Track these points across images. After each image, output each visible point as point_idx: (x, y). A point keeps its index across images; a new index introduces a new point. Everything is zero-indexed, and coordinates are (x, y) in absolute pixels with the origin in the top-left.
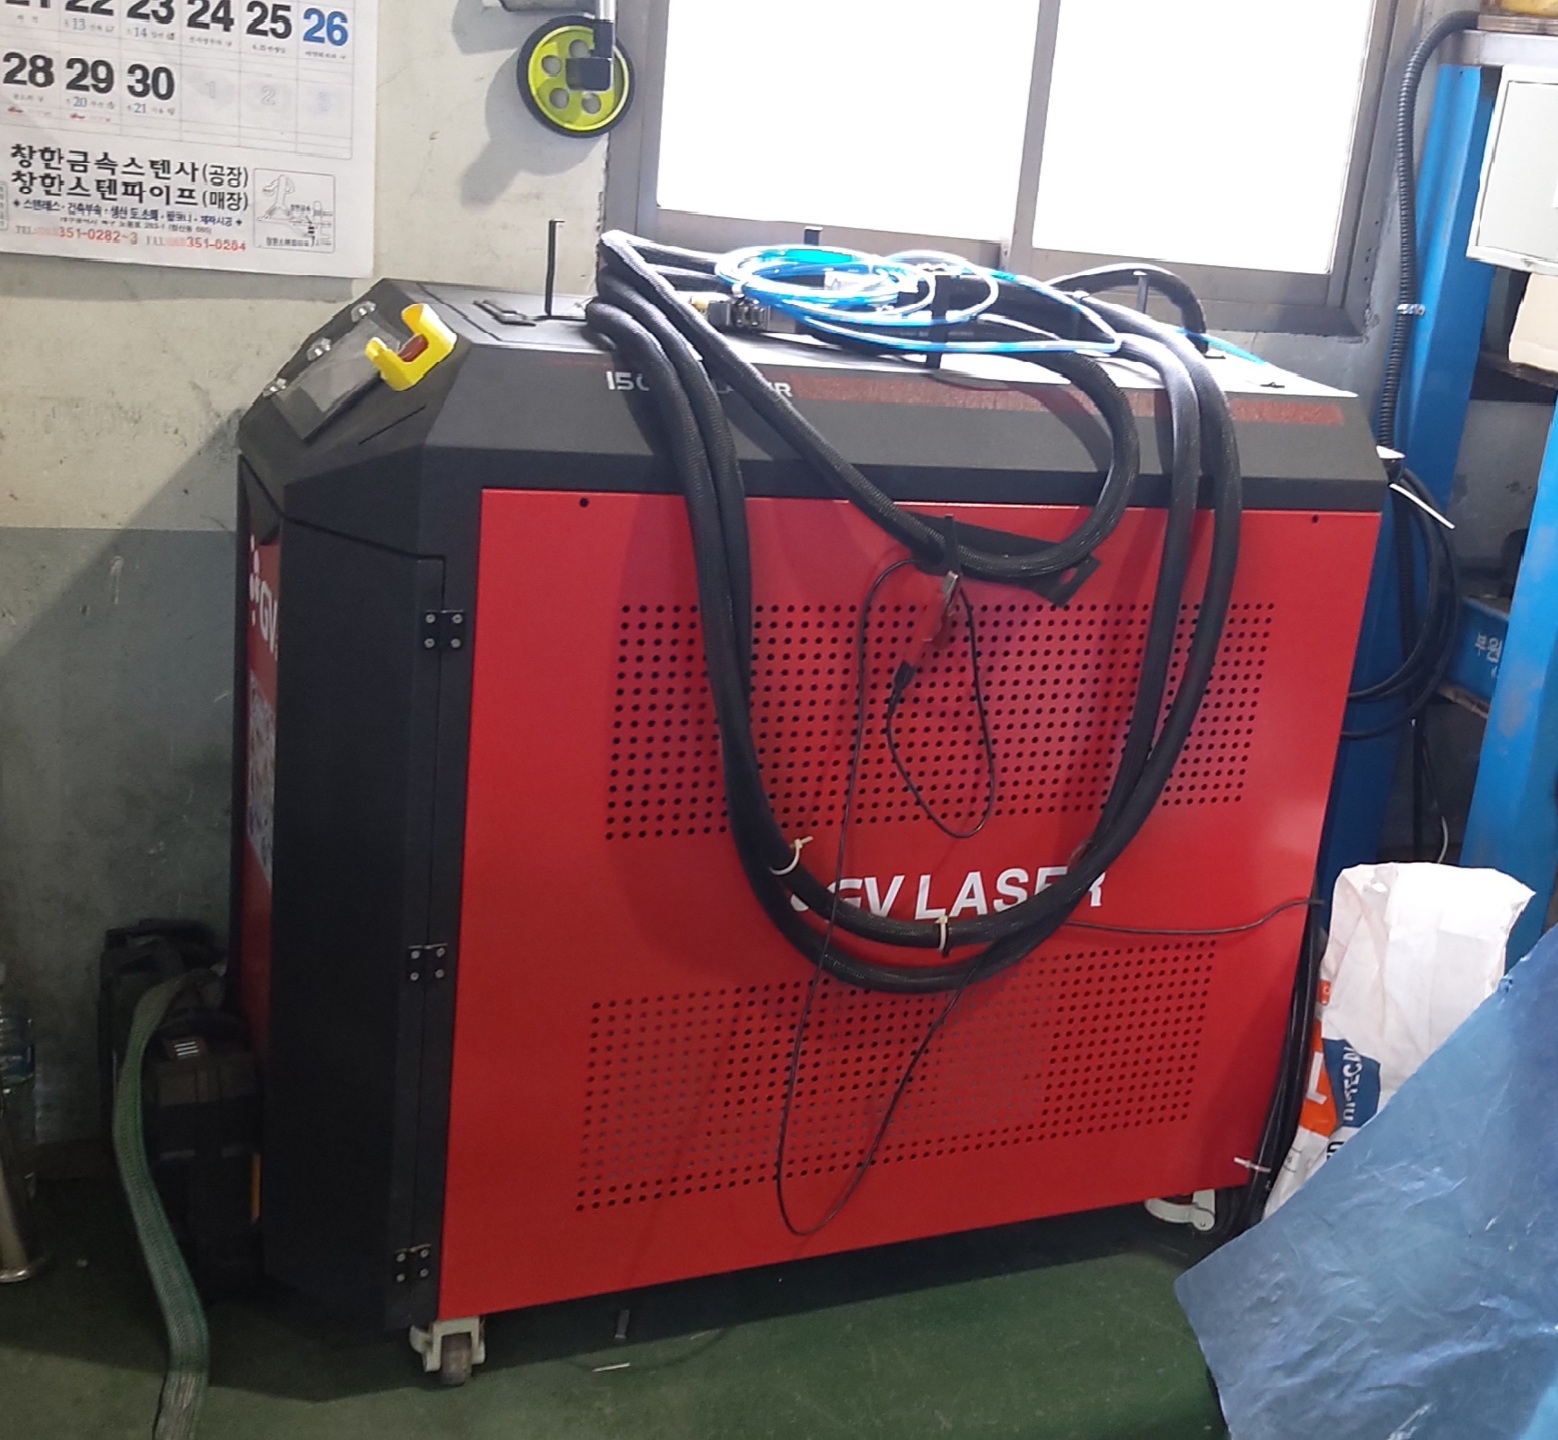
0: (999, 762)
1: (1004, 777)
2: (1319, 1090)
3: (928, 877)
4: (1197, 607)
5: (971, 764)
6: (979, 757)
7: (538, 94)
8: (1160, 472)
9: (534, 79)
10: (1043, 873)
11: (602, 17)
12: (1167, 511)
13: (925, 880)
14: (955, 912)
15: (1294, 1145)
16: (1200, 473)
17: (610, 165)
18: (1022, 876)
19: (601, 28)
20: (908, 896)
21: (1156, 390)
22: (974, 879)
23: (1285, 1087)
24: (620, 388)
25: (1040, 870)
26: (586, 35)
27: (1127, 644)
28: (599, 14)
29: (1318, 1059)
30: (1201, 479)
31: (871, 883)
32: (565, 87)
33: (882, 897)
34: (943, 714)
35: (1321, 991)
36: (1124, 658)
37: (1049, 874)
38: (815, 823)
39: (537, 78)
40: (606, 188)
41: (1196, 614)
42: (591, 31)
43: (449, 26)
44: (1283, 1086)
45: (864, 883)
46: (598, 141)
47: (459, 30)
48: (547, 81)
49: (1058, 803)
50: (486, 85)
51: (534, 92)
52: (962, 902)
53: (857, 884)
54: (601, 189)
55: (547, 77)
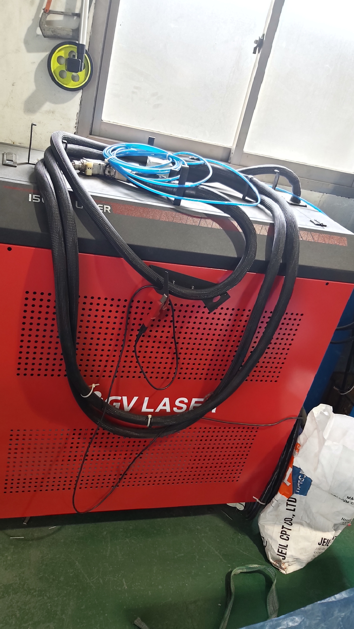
0: (182, 361)
1: (182, 366)
2: (288, 480)
3: (148, 398)
4: (271, 312)
5: (170, 361)
6: (173, 358)
7: (54, 71)
8: (264, 259)
9: (53, 65)
10: (194, 400)
11: (81, 43)
12: (265, 275)
13: (147, 399)
14: (158, 410)
15: (275, 497)
16: (281, 262)
17: (82, 103)
18: (186, 400)
19: (81, 47)
20: (140, 403)
21: (271, 223)
22: (166, 400)
23: (276, 477)
24: (33, 201)
25: (193, 399)
26: (74, 49)
27: (240, 323)
28: (80, 42)
29: (290, 470)
30: (281, 264)
31: (125, 399)
32: (65, 70)
33: (129, 404)
34: (160, 342)
35: (296, 446)
36: (238, 328)
37: (196, 401)
38: (104, 376)
39: (55, 65)
40: (80, 111)
41: (271, 315)
42: (76, 47)
43: (23, 40)
44: (275, 476)
45: (122, 399)
46: (78, 92)
47: (26, 42)
48: (59, 66)
49: (203, 377)
50: (35, 66)
51: (53, 71)
52: (161, 407)
53: (119, 398)
54: (78, 111)
55: (59, 65)
